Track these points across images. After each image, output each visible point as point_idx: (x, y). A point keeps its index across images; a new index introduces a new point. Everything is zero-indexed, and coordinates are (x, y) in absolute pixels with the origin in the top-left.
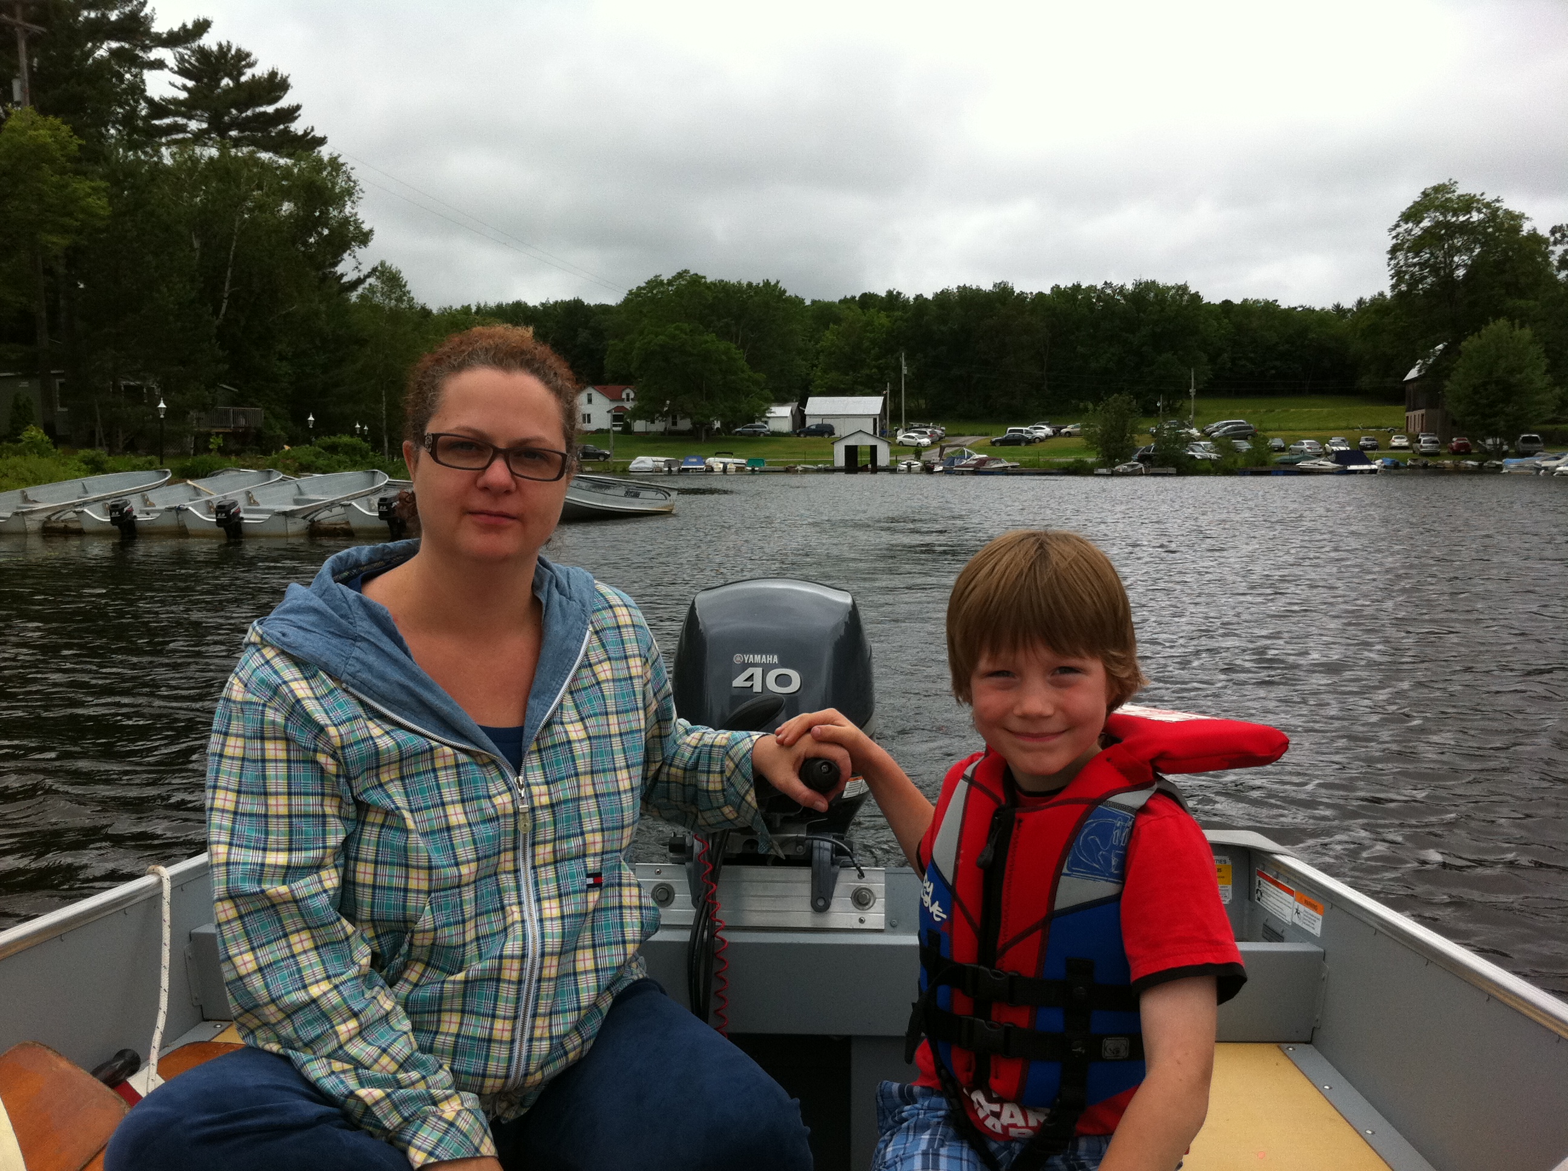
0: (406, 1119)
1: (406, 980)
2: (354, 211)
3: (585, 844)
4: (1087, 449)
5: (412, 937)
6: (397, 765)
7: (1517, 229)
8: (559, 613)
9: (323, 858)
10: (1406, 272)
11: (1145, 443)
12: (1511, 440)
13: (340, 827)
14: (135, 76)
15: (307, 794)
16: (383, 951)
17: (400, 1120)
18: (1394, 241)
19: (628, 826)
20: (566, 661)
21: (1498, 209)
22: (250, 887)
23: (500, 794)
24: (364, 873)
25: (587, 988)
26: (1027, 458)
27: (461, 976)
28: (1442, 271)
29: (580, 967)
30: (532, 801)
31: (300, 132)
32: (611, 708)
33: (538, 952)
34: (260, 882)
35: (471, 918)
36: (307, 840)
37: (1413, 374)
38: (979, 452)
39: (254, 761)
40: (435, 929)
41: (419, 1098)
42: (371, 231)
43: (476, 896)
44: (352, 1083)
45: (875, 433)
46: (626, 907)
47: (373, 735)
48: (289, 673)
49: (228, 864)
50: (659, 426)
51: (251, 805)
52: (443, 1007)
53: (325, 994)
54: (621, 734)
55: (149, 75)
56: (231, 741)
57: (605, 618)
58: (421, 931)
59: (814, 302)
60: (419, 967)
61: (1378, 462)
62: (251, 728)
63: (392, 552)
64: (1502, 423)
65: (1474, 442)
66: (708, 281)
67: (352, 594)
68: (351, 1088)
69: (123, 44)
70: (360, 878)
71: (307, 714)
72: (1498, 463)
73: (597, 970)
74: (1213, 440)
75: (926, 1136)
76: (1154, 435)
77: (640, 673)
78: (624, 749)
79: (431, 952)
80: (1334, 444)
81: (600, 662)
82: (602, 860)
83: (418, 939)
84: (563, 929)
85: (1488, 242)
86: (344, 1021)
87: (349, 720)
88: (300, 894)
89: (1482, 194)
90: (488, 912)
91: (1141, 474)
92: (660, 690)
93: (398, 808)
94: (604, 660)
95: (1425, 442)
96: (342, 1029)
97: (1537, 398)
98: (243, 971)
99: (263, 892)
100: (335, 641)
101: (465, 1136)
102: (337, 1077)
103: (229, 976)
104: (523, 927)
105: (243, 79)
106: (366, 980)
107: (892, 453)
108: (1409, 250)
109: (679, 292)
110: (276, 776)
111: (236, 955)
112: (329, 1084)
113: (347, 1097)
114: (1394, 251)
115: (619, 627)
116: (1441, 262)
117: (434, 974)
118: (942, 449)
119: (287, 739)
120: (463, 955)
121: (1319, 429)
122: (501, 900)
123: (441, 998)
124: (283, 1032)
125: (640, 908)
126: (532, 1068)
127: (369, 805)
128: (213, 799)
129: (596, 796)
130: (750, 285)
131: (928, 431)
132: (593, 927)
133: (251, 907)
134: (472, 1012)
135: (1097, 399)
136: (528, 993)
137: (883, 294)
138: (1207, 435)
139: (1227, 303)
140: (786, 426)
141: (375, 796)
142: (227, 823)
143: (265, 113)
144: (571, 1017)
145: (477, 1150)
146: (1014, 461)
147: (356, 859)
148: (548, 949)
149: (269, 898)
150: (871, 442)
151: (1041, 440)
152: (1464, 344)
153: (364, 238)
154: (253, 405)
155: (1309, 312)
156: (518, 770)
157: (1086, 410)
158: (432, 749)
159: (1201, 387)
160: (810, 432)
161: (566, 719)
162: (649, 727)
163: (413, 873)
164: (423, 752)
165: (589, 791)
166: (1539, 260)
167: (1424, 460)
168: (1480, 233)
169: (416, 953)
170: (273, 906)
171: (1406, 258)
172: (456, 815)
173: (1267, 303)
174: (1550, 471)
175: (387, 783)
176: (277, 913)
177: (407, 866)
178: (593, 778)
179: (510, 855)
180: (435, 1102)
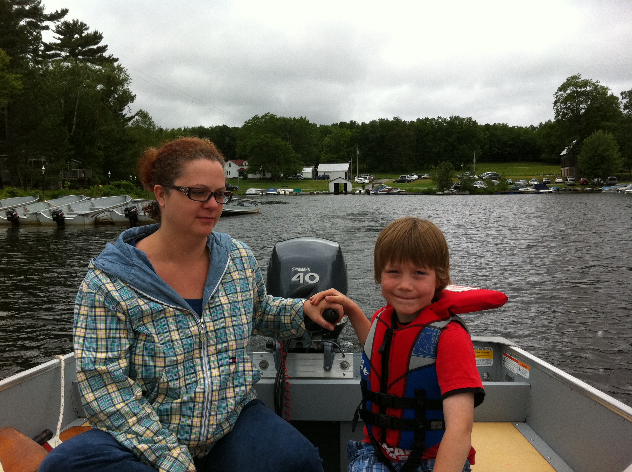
0: (157, 457)
1: (157, 402)
2: (128, 87)
3: (228, 346)
4: (433, 184)
5: (159, 385)
6: (151, 316)
7: (605, 94)
8: (216, 252)
9: (120, 355)
10: (561, 111)
11: (456, 182)
12: (604, 179)
13: (127, 342)
14: (38, 33)
15: (113, 329)
16: (148, 390)
17: (155, 457)
18: (556, 99)
19: (247, 338)
20: (220, 271)
21: (598, 85)
22: (90, 367)
23: (193, 326)
24: (138, 360)
25: (231, 403)
26: (408, 188)
27: (179, 400)
28: (575, 110)
29: (228, 395)
30: (206, 329)
31: (107, 57)
32: (239, 290)
33: (210, 390)
34: (94, 365)
35: (182, 377)
36: (114, 348)
37: (564, 152)
38: (388, 185)
39: (92, 316)
40: (168, 382)
41: (163, 448)
42: (135, 96)
43: (184, 368)
44: (135, 443)
45: (346, 178)
46: (246, 371)
47: (140, 304)
48: (105, 280)
49: (81, 358)
50: (258, 176)
51: (90, 334)
52: (172, 413)
53: (122, 407)
54: (243, 301)
55: (43, 32)
56: (83, 308)
57: (236, 254)
58: (162, 383)
59: (321, 126)
60: (162, 397)
61: (552, 188)
62: (91, 303)
63: (148, 229)
64: (601, 172)
65: (589, 180)
66: (278, 117)
67: (131, 247)
68: (135, 445)
69: (31, 19)
70: (137, 362)
71: (113, 297)
72: (599, 188)
73: (235, 397)
74: (483, 180)
75: (367, 461)
76: (459, 178)
77: (251, 276)
78: (244, 307)
79: (167, 390)
80: (532, 181)
81: (234, 272)
82: (236, 352)
83: (161, 386)
84: (220, 380)
85: (594, 99)
86: (131, 418)
87: (130, 299)
88: (110, 370)
89: (591, 80)
90: (189, 374)
91: (455, 194)
92: (259, 282)
93: (151, 333)
94: (236, 271)
95: (570, 180)
96: (130, 421)
97: (615, 162)
98: (89, 400)
99: (96, 369)
100: (124, 267)
101: (182, 463)
102: (130, 441)
103: (84, 403)
104: (204, 380)
105: (83, 35)
106: (141, 401)
107: (353, 186)
108: (562, 102)
109: (265, 122)
110: (100, 322)
111: (86, 394)
112: (126, 443)
113: (134, 448)
114: (556, 103)
115: (241, 257)
116: (575, 107)
117: (168, 399)
118: (373, 185)
119: (105, 307)
120: (180, 392)
121: (526, 175)
122: (195, 369)
123: (171, 409)
124: (107, 424)
125: (252, 371)
126: (209, 437)
127: (139, 333)
128: (76, 331)
129: (233, 326)
130: (294, 118)
131: (368, 177)
132: (233, 379)
133: (91, 375)
134: (184, 415)
135: (436, 164)
136: (207, 406)
137: (349, 122)
138: (481, 178)
139: (487, 125)
140: (310, 176)
141: (141, 329)
142: (81, 341)
143: (93, 49)
144: (225, 416)
145: (187, 468)
146: (403, 189)
147: (135, 354)
148: (214, 389)
149: (98, 372)
150: (345, 182)
151: (413, 180)
152: (585, 140)
153: (133, 98)
154: (87, 168)
155: (520, 128)
156: (200, 317)
157: (432, 168)
158: (164, 309)
159: (478, 159)
160: (320, 178)
161: (220, 295)
162: (255, 298)
163: (158, 359)
164: (161, 311)
165: (230, 324)
166: (614, 106)
167: (569, 187)
168: (591, 96)
169: (161, 391)
170: (100, 374)
171: (561, 106)
172: (175, 336)
173: (503, 124)
174: (623, 192)
175: (147, 323)
176: (102, 377)
177: (155, 357)
178: (231, 319)
179: (198, 351)
180: (170, 450)
